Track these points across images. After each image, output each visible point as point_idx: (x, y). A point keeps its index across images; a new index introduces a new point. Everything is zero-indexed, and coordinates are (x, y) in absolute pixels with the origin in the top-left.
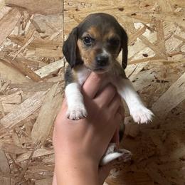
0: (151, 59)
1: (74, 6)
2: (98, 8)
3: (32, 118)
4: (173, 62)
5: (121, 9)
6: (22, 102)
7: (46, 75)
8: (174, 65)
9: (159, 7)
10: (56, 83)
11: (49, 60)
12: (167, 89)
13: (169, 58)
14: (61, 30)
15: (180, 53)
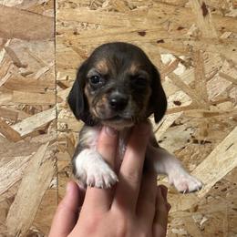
0: (185, 108)
1: (71, 27)
2: (108, 31)
3: (9, 196)
4: (218, 114)
5: (142, 34)
7: (29, 132)
8: (219, 118)
9: (198, 31)
10: (44, 144)
11: (34, 109)
12: (208, 153)
13: (212, 107)
14: (52, 64)
15: (229, 99)
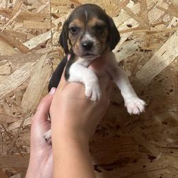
0: (135, 29)
3: (22, 88)
4: (156, 32)
6: (12, 73)
8: (156, 35)
10: (44, 54)
11: (37, 32)
12: (150, 58)
13: (151, 28)
14: (48, 3)
15: (163, 23)
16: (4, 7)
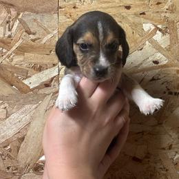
0: (162, 66)
1: (71, 3)
3: (20, 136)
6: (7, 117)
7: (37, 85)
9: (173, 6)
10: (49, 95)
11: (40, 67)
14: (55, 32)
16: (2, 36)
